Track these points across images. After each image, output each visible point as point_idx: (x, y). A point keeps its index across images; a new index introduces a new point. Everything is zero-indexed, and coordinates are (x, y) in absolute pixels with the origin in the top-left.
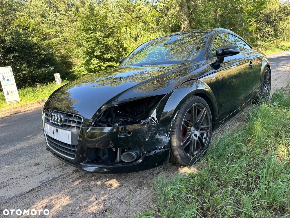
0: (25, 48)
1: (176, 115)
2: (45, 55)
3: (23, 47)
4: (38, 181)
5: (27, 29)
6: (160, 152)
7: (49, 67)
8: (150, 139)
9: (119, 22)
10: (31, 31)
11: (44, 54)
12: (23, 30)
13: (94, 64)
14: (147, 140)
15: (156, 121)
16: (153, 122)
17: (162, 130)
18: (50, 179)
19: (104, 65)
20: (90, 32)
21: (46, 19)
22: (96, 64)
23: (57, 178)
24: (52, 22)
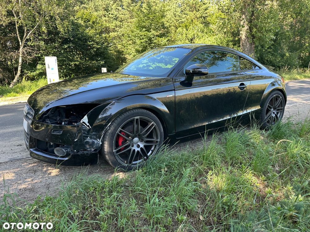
0: (81, 40)
1: (109, 124)
2: (98, 49)
3: (79, 39)
4: (9, 158)
5: (88, 22)
6: (87, 154)
7: (99, 60)
8: (79, 140)
9: (180, 21)
10: (91, 24)
11: (96, 48)
12: (84, 22)
13: (143, 64)
14: (75, 140)
15: (88, 126)
16: (85, 126)
17: (94, 135)
18: (18, 158)
19: (152, 66)
20: (144, 29)
21: (108, 13)
22: (145, 64)
23: (24, 158)
24: (114, 16)
